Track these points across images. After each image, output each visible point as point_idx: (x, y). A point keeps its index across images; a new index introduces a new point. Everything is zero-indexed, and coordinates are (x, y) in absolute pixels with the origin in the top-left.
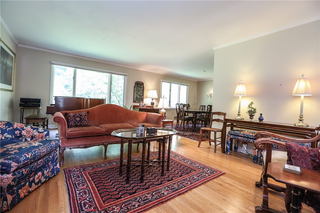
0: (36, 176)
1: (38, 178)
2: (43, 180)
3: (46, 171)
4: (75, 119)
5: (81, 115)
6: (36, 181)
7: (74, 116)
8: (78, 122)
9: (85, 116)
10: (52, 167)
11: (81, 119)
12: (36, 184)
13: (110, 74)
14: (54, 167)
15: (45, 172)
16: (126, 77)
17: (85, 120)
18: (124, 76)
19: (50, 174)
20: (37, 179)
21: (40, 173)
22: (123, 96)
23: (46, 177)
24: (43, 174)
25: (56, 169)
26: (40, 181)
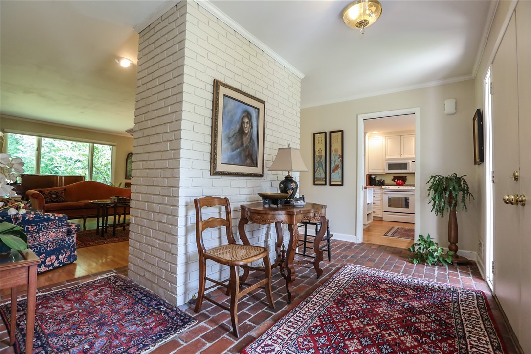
0: (49, 259)
1: (51, 260)
2: (56, 264)
3: (62, 255)
4: (51, 196)
5: (57, 192)
6: (48, 263)
7: (49, 193)
8: (55, 198)
9: (62, 193)
10: (69, 253)
11: (57, 196)
12: (46, 266)
13: (91, 144)
14: (71, 253)
15: (60, 257)
16: (114, 147)
17: (62, 197)
18: (111, 147)
19: (66, 259)
20: (49, 261)
21: (54, 257)
22: (110, 170)
23: (60, 263)
24: (57, 258)
25: (73, 255)
26: (52, 264)
